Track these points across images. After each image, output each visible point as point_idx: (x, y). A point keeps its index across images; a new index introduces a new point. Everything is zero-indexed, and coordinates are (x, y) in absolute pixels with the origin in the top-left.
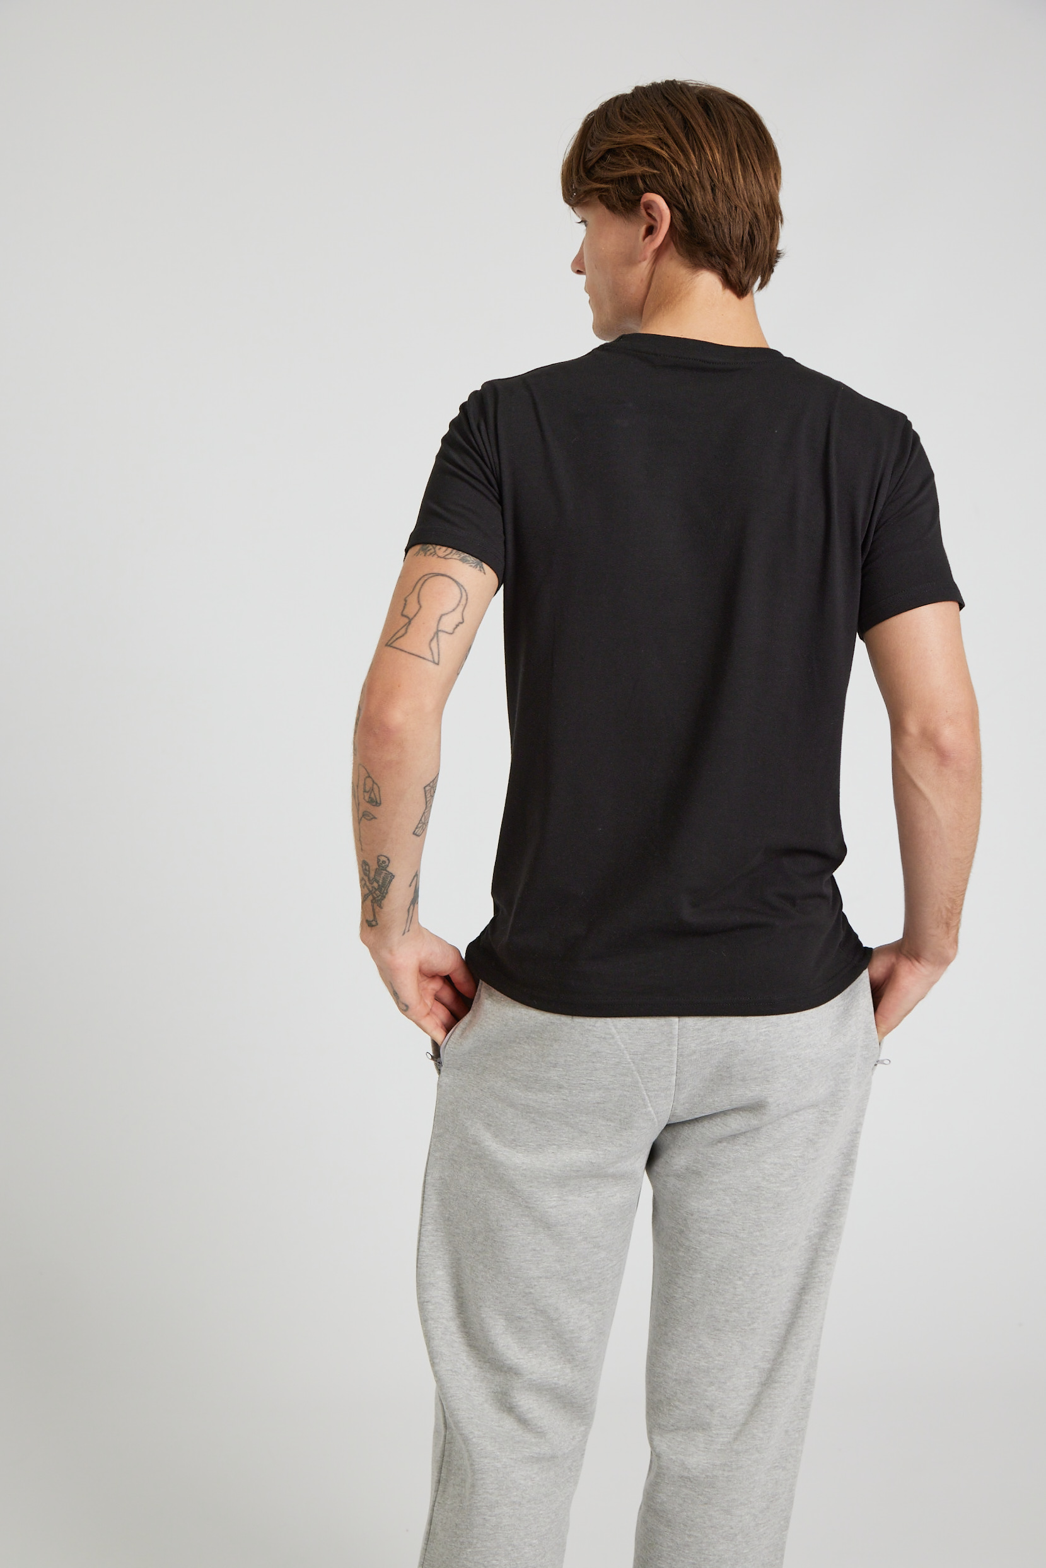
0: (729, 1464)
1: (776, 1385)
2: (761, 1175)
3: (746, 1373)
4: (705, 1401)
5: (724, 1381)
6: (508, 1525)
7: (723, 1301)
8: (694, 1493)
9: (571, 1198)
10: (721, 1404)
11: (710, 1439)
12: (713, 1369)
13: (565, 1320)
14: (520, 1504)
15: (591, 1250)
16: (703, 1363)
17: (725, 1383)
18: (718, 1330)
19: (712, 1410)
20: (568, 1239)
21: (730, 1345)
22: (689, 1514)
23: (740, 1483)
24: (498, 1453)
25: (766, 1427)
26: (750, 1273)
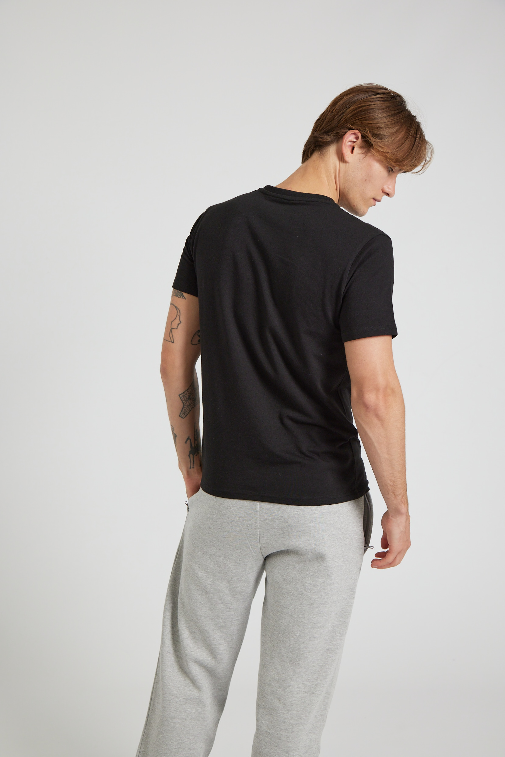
0: (288, 729)
1: (314, 695)
2: (304, 588)
3: (298, 686)
4: (277, 696)
5: (285, 687)
6: (179, 728)
7: (285, 646)
8: (271, 741)
9: (218, 583)
10: (284, 698)
11: (278, 714)
12: (280, 680)
13: (212, 639)
14: (186, 719)
15: (225, 609)
16: (276, 677)
17: (286, 688)
18: (284, 661)
19: (280, 700)
20: (214, 601)
21: (288, 669)
22: (269, 750)
23: (293, 739)
24: (179, 695)
25: (307, 714)
26: (297, 635)
